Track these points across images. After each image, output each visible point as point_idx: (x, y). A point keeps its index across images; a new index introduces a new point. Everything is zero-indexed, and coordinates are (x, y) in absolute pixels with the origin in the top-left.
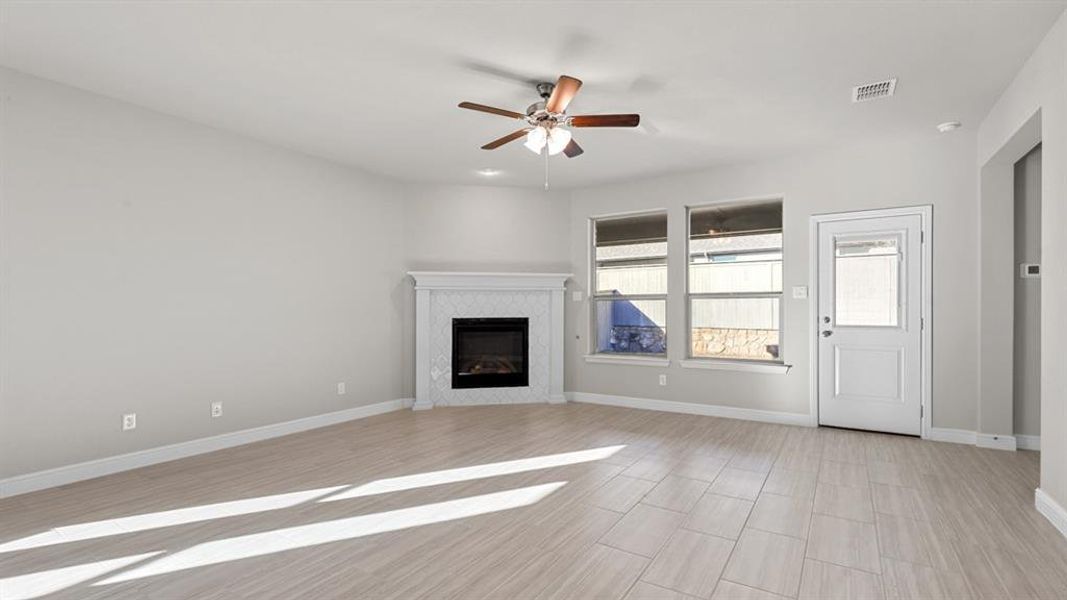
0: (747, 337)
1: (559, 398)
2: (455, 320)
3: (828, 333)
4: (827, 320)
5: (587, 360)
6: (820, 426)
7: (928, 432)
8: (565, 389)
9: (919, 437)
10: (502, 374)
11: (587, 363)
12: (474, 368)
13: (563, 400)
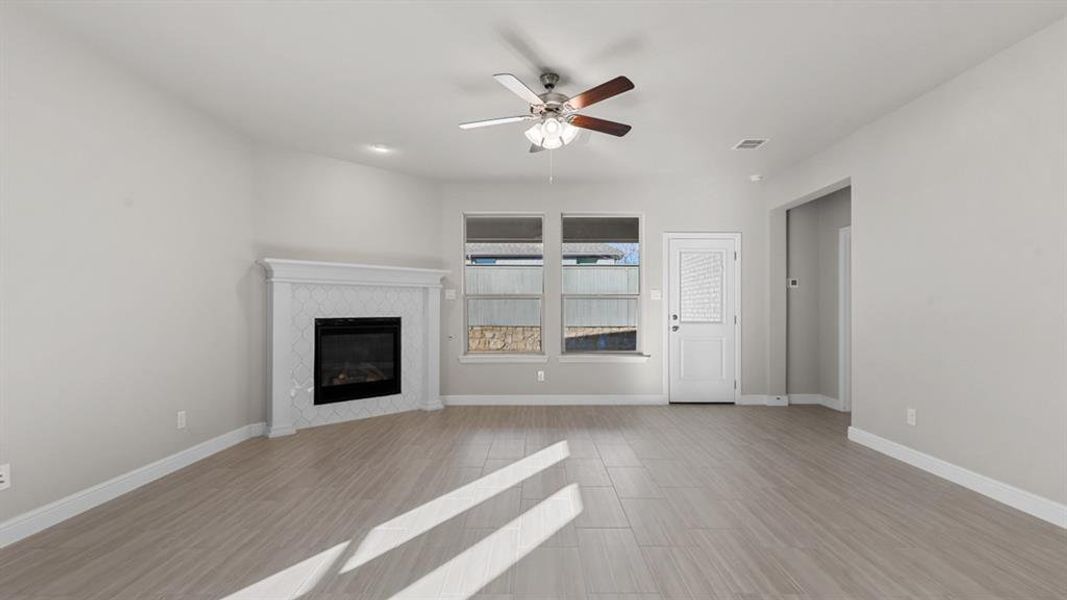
0: (523, 334)
1: (435, 404)
2: (318, 321)
3: (676, 328)
4: (675, 317)
5: (462, 361)
6: (671, 403)
7: (739, 399)
8: (441, 394)
9: (733, 403)
10: (371, 382)
11: (463, 364)
12: (337, 377)
13: (441, 406)
